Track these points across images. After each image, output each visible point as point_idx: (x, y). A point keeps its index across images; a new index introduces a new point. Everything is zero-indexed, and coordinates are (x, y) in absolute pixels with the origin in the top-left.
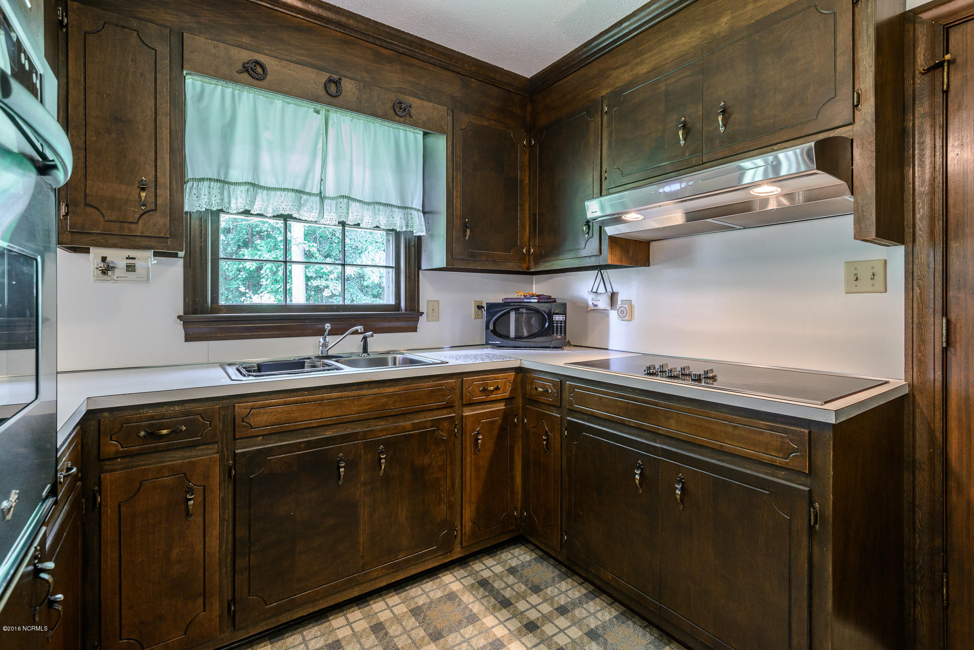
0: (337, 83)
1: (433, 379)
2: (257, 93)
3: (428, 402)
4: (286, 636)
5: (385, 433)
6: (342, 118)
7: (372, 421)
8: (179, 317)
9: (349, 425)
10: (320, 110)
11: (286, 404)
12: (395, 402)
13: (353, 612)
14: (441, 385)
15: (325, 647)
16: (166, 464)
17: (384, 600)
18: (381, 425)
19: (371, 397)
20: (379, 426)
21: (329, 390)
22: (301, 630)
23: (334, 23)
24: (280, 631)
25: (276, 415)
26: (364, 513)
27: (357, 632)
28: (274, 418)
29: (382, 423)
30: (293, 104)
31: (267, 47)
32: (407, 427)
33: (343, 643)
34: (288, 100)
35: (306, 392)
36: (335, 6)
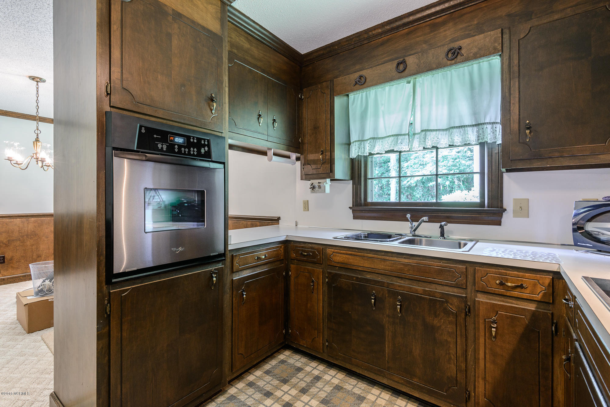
0: (404, 62)
1: (443, 261)
2: (377, 88)
3: (437, 278)
4: (353, 378)
5: (402, 289)
6: (425, 78)
7: (394, 278)
8: (350, 208)
9: (380, 276)
10: (411, 80)
11: (347, 254)
12: (409, 270)
13: (387, 394)
14: (450, 267)
15: (357, 395)
16: (306, 267)
17: (407, 403)
18: (400, 283)
19: (392, 262)
20: (398, 282)
21: (368, 252)
22: (360, 381)
23: (401, 26)
24: (354, 374)
25: (343, 258)
26: (388, 334)
27: (376, 403)
28: (342, 259)
29: (401, 282)
30: (395, 84)
31: (366, 65)
32: (419, 291)
33: (365, 401)
34: (392, 84)
35: (357, 250)
36: (399, 17)
